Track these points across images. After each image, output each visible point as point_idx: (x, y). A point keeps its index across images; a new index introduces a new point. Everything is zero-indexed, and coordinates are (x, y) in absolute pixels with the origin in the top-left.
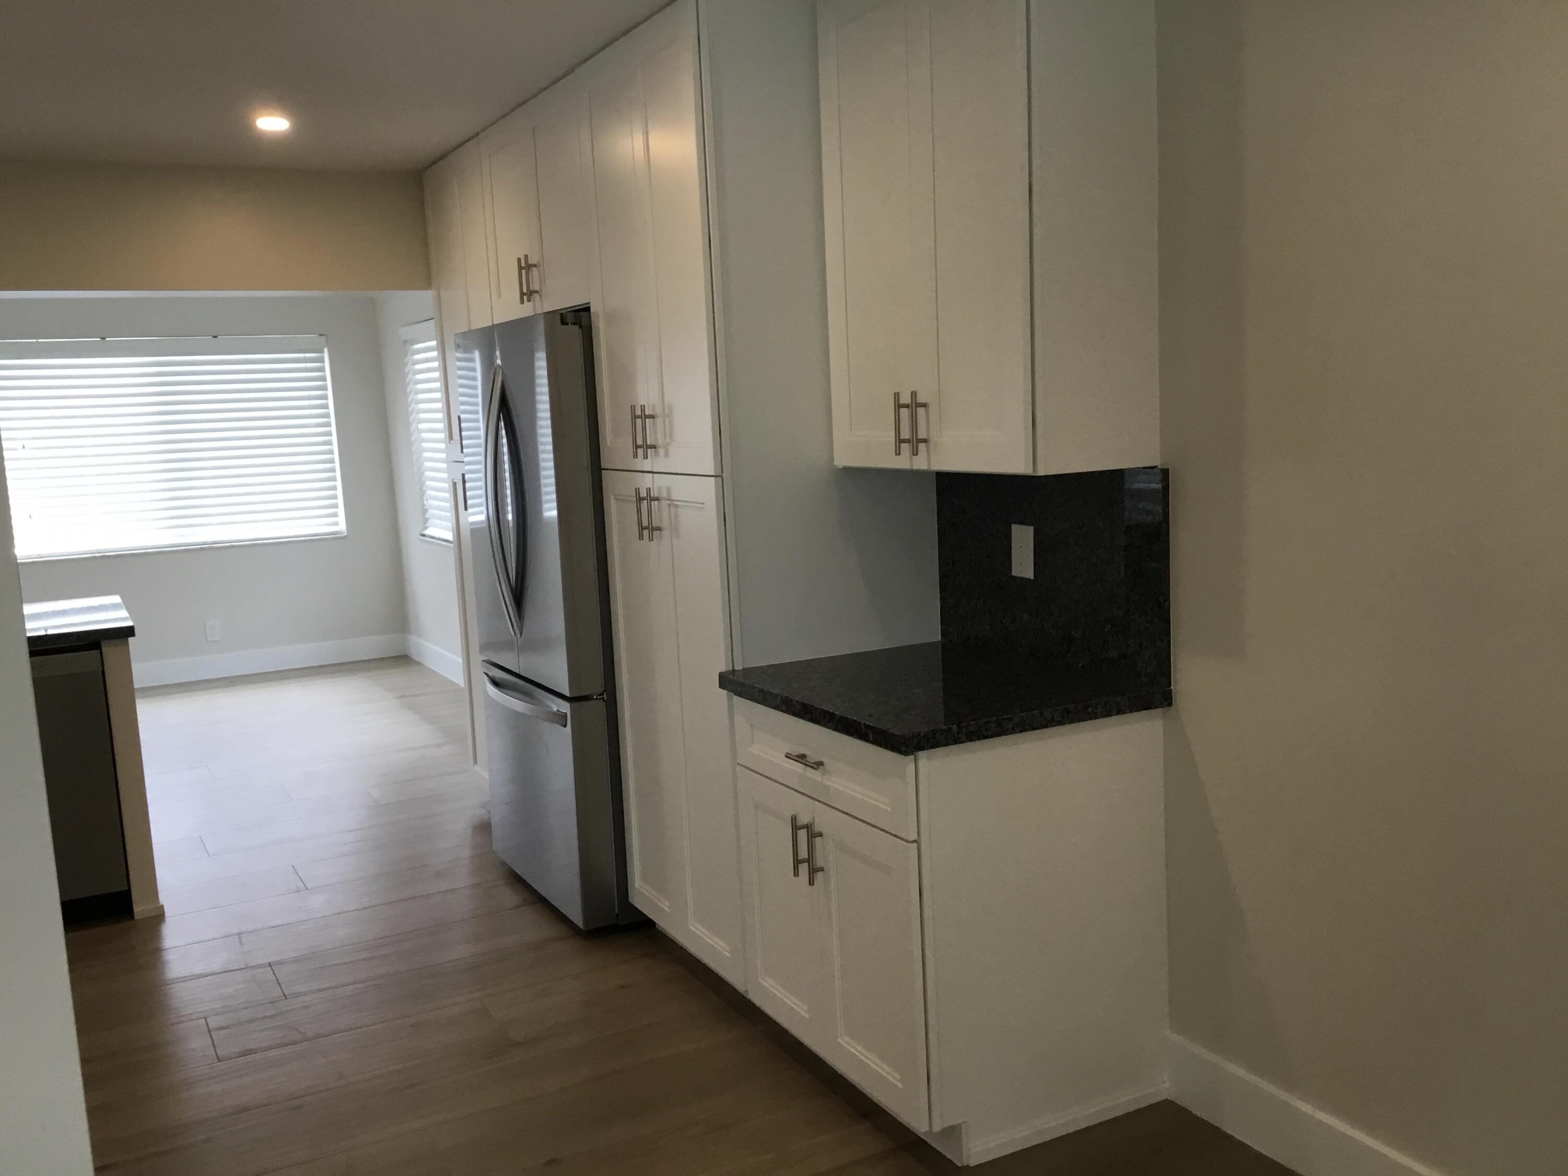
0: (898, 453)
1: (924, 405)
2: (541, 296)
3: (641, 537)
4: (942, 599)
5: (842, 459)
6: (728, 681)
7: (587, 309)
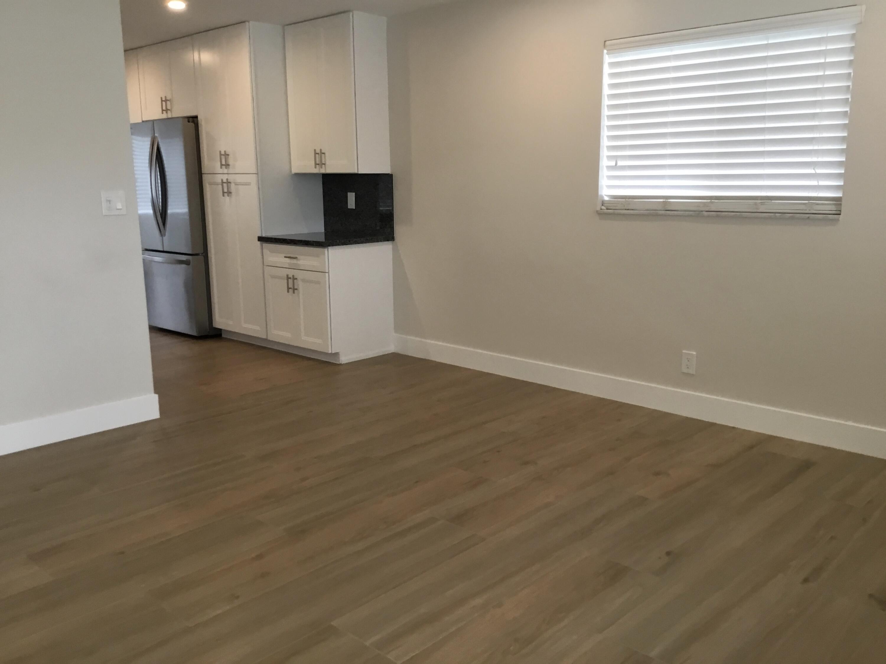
0: (315, 167)
1: (324, 153)
2: (171, 112)
3: (223, 196)
4: (325, 219)
5: (294, 170)
6: (261, 239)
7: (196, 117)
